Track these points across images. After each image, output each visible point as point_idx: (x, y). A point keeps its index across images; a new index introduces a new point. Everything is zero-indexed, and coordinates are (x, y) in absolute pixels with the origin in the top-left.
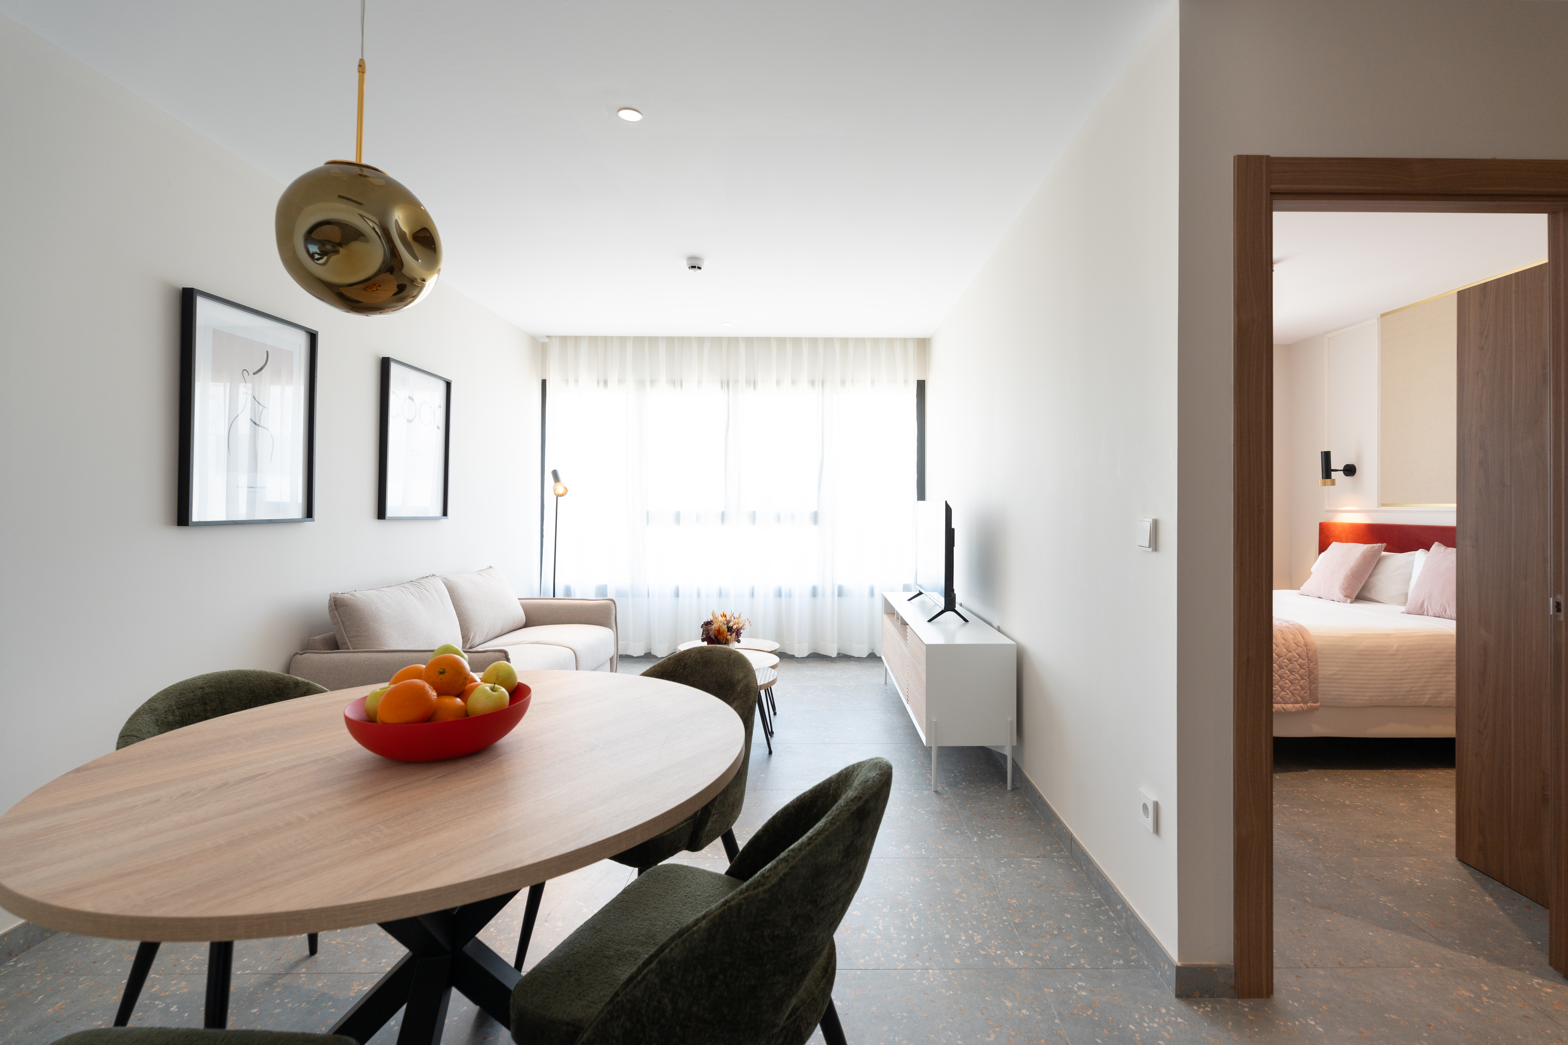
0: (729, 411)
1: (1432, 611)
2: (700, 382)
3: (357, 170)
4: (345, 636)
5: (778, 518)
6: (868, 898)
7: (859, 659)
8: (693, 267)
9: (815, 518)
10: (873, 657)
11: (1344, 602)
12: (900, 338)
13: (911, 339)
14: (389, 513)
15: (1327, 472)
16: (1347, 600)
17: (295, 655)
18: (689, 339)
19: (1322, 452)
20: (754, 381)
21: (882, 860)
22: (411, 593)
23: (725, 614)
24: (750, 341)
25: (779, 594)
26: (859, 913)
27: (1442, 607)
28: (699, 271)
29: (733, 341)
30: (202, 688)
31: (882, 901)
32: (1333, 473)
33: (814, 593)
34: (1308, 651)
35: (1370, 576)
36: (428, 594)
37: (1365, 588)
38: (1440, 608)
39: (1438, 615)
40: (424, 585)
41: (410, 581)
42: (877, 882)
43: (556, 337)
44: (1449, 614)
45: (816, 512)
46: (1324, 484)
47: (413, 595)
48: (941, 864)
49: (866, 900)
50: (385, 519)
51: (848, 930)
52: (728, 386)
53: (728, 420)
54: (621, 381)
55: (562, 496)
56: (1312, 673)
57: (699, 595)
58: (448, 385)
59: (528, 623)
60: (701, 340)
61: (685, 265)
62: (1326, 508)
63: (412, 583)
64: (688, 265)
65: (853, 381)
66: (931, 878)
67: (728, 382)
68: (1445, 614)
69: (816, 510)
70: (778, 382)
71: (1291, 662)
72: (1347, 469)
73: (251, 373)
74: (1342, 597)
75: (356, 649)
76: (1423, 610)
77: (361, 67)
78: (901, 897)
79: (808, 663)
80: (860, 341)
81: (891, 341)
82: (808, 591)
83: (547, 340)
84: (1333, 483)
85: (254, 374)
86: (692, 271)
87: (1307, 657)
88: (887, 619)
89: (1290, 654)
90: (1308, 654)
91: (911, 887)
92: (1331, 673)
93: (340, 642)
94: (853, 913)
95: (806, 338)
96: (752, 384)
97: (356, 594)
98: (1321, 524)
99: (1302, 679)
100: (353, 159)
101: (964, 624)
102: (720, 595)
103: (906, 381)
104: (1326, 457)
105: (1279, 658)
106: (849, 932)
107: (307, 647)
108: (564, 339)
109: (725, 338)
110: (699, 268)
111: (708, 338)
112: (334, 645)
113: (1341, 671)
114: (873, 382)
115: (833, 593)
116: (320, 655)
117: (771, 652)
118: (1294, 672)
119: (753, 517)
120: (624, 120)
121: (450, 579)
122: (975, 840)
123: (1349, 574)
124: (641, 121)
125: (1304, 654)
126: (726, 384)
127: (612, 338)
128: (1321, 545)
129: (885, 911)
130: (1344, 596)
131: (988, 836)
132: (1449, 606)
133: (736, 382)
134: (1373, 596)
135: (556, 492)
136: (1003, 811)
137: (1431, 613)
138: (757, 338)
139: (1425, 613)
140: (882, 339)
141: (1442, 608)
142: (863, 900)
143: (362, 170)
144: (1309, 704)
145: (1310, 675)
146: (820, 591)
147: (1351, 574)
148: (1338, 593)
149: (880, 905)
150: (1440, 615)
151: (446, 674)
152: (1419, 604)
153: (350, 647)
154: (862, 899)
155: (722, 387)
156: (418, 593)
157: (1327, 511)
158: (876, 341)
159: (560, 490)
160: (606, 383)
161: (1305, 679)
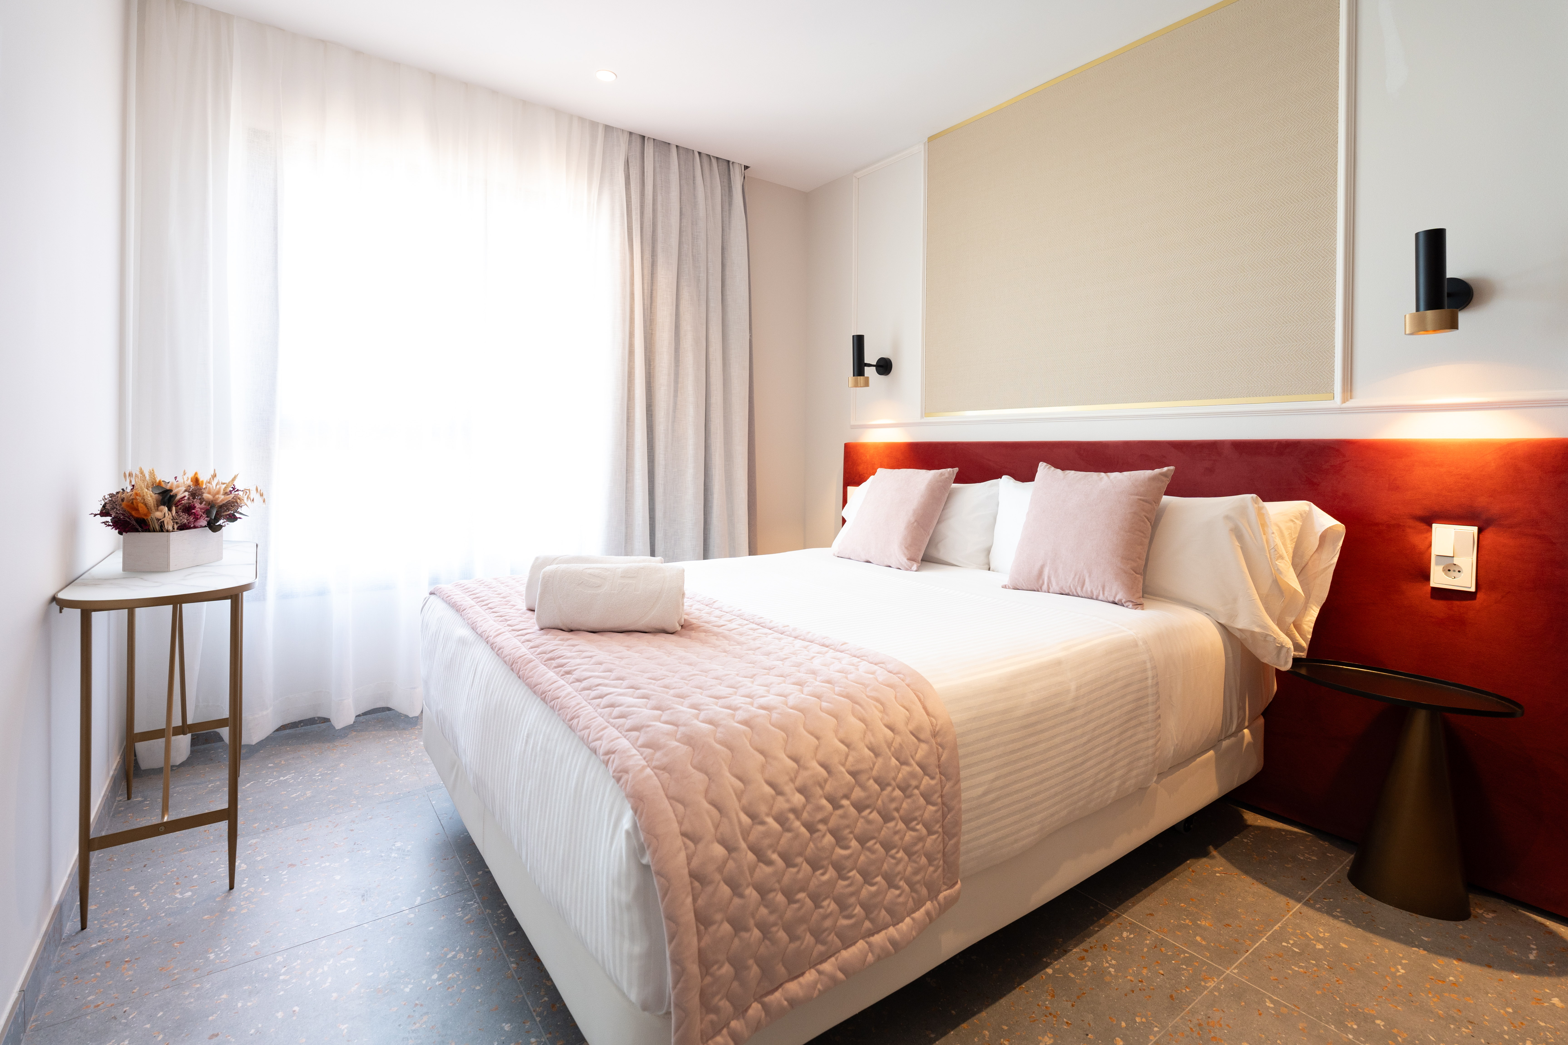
1: (1057, 584)
11: (907, 570)
15: (859, 367)
16: (912, 566)
19: (853, 336)
27: (1078, 576)
32: (866, 368)
34: (940, 750)
35: (938, 523)
37: (933, 542)
38: (1074, 578)
39: (1067, 591)
44: (1089, 590)
46: (856, 385)
56: (950, 811)
62: (853, 423)
68: (1082, 590)
71: (908, 793)
72: (881, 364)
74: (904, 560)
76: (1041, 582)
84: (867, 384)
87: (939, 766)
89: (906, 769)
90: (939, 759)
92: (980, 790)
98: (847, 447)
99: (930, 833)
104: (859, 342)
105: (882, 789)
113: (997, 778)
118: (915, 819)
123: (913, 520)
125: (933, 760)
128: (847, 476)
130: (908, 559)
132: (1090, 576)
134: (942, 554)
137: (1055, 587)
139: (1045, 587)
141: (1077, 580)
144: (941, 896)
145: (944, 816)
147: (916, 521)
148: (898, 554)
150: (1071, 591)
152: (1035, 572)
157: (854, 427)
161: (936, 832)
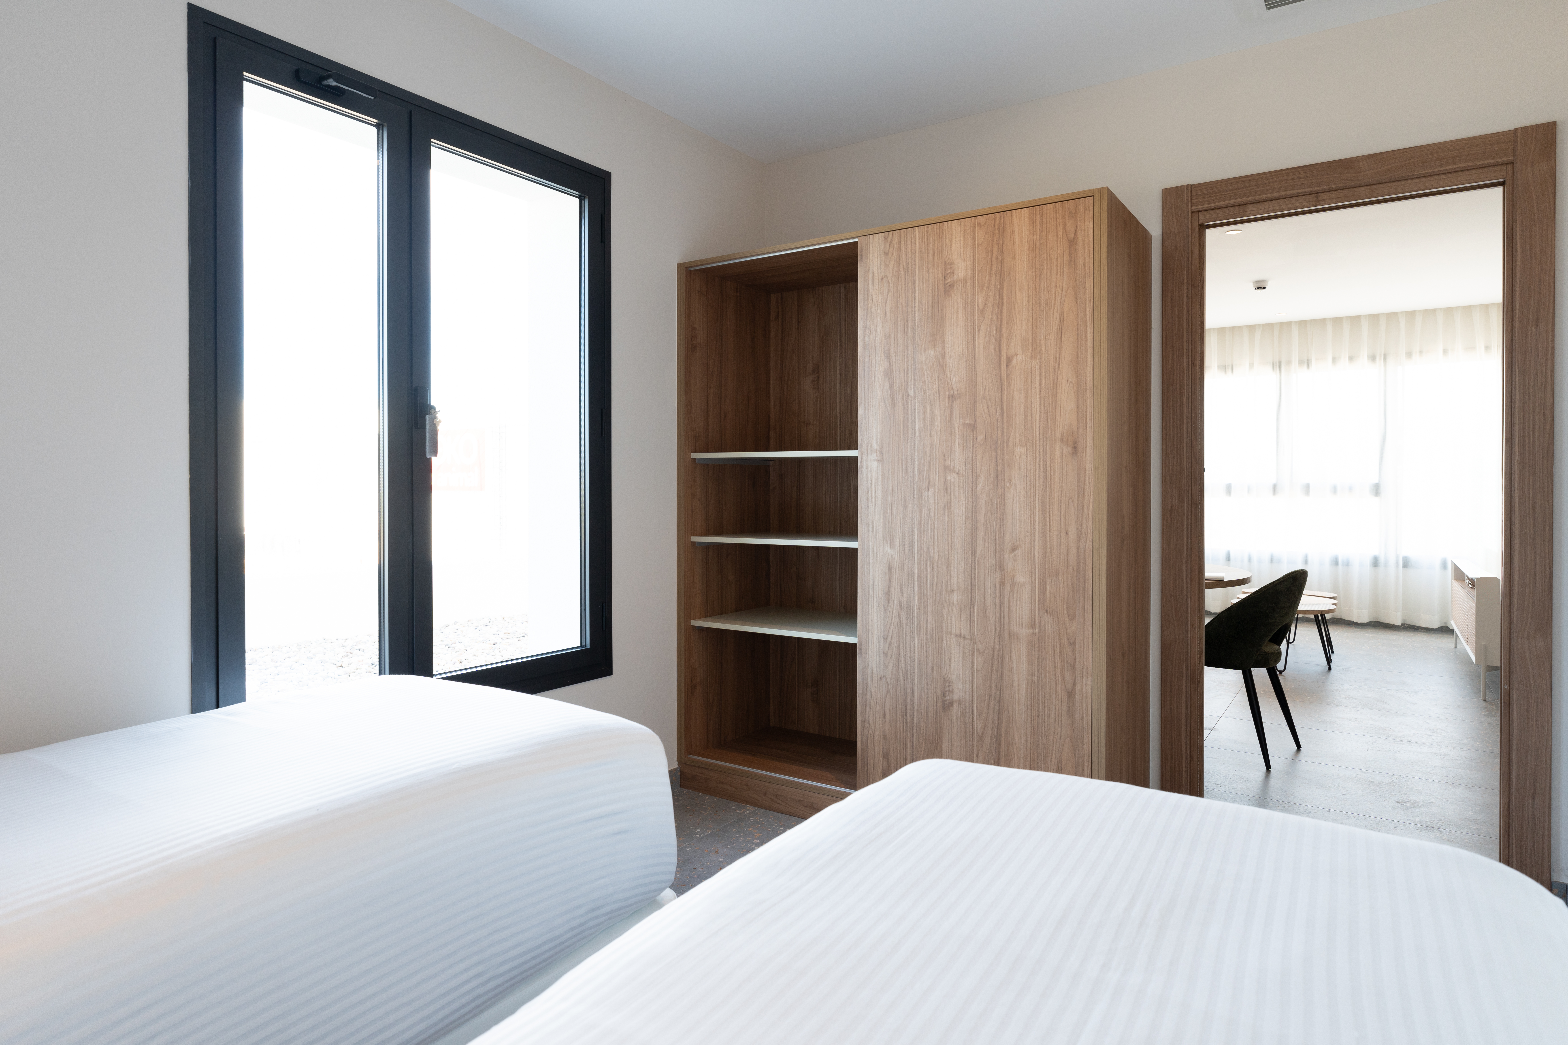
0: (1280, 390)
2: (1251, 365)
5: (1335, 490)
7: (1428, 630)
8: (1259, 288)
9: (1376, 490)
10: (1445, 630)
12: (1480, 305)
18: (1240, 328)
20: (1308, 361)
24: (1303, 324)
25: (1336, 562)
28: (1264, 290)
29: (1285, 326)
33: (1375, 563)
45: (1377, 484)
52: (1280, 367)
53: (1280, 399)
57: (1250, 560)
60: (1252, 328)
61: (1251, 287)
64: (1254, 287)
65: (1421, 352)
67: (1280, 363)
69: (1378, 482)
70: (1334, 360)
79: (1369, 628)
80: (1430, 313)
81: (1468, 310)
82: (1368, 561)
86: (1258, 291)
88: (1456, 585)
95: (1365, 316)
96: (1306, 363)
102: (1272, 561)
103: (1488, 348)
109: (1277, 324)
110: (1264, 288)
111: (1260, 325)
114: (1445, 352)
115: (1397, 563)
119: (1307, 489)
126: (1278, 365)
133: (1289, 362)
138: (1311, 321)
140: (1457, 308)
146: (1382, 561)
158: (1449, 311)
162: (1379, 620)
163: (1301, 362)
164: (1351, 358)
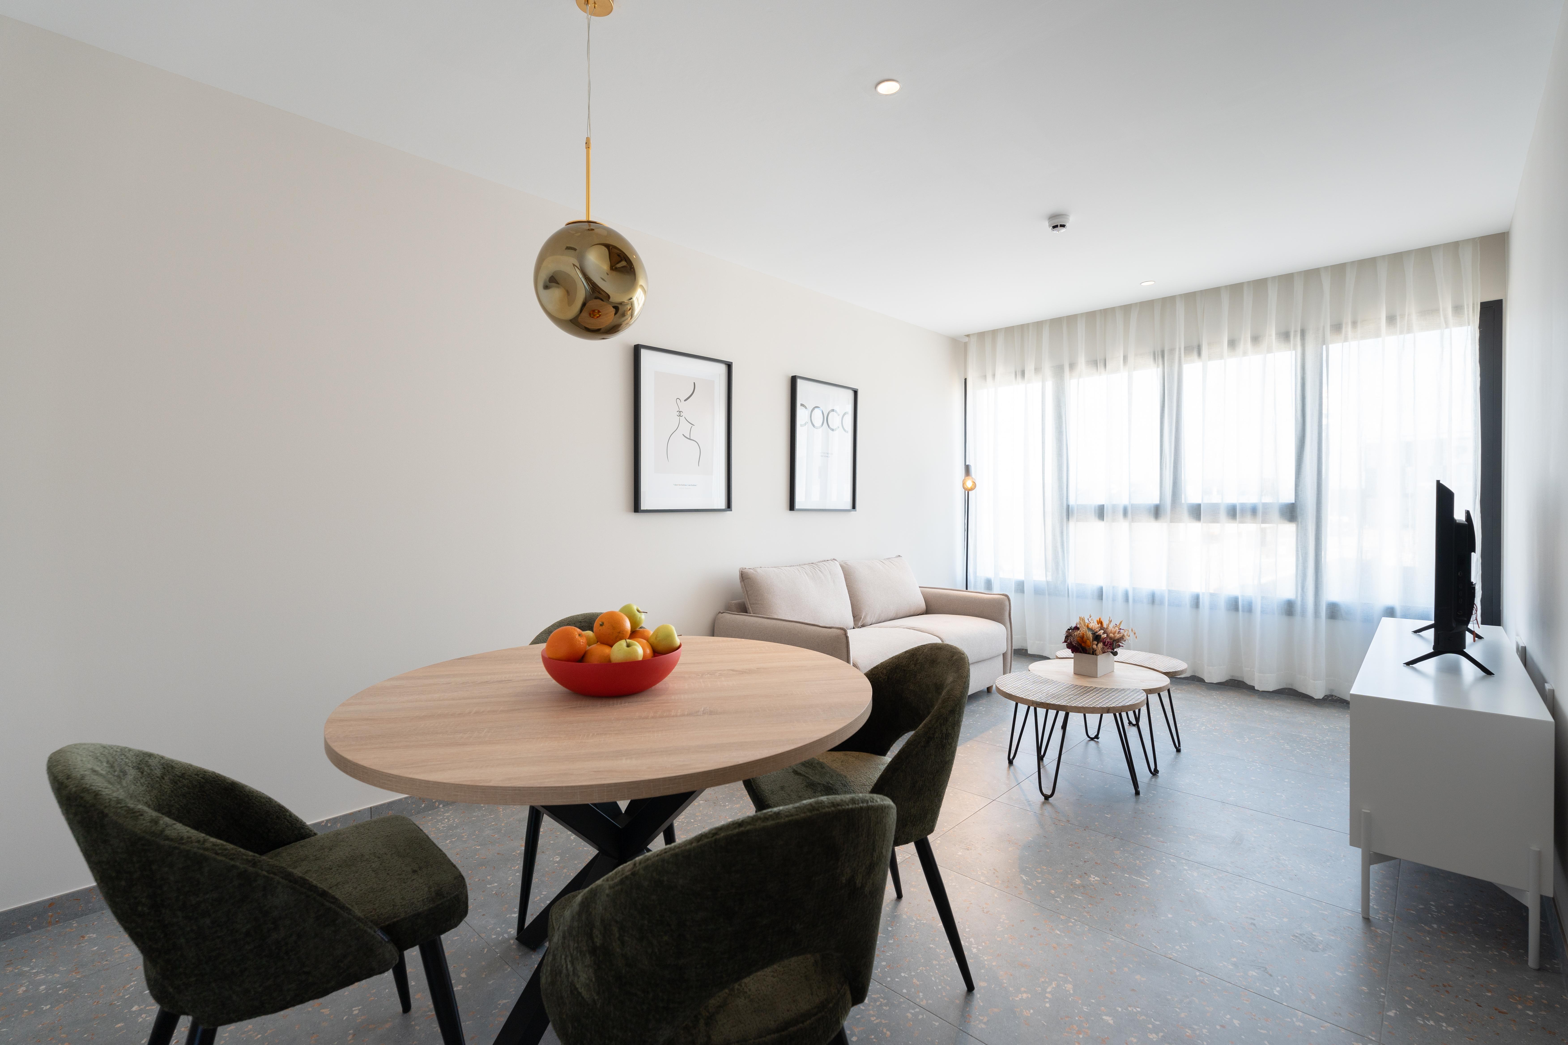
2: (1126, 359)
3: (586, 226)
4: (748, 602)
5: (1232, 513)
6: (1139, 1009)
8: (1055, 227)
9: (1291, 510)
13: (1467, 241)
14: (798, 505)
17: (720, 612)
20: (1198, 347)
21: (1198, 973)
22: (806, 573)
23: (1101, 620)
24: (1188, 298)
26: (1111, 1022)
28: (1063, 230)
29: (1168, 302)
30: (580, 622)
31: (1157, 1023)
33: (1288, 611)
36: (822, 575)
40: (821, 567)
41: (811, 562)
42: (1169, 997)
43: (974, 334)
45: (1293, 504)
47: (807, 575)
48: (1294, 1019)
49: (1134, 1010)
50: (794, 510)
51: (1080, 1034)
52: (1163, 357)
54: (1038, 370)
55: (972, 489)
58: (856, 392)
59: (928, 611)
60: (1127, 309)
61: (1044, 226)
63: (812, 565)
64: (1048, 225)
65: (1354, 323)
66: (1262, 1031)
67: (1162, 353)
70: (1232, 343)
73: (683, 400)
75: (756, 614)
77: (588, 144)
78: (1190, 1032)
79: (1277, 700)
81: (1425, 254)
83: (966, 340)
85: (685, 401)
86: (1055, 232)
91: (1218, 1027)
93: (749, 606)
94: (1104, 1017)
95: (1274, 277)
96: (1195, 351)
97: (759, 570)
100: (584, 219)
101: (1483, 678)
103: (1458, 309)
106: (1081, 1036)
107: (728, 609)
108: (981, 335)
110: (1063, 226)
111: (1136, 304)
112: (743, 609)
115: (1319, 612)
116: (732, 615)
117: (1165, 674)
120: (886, 95)
121: (849, 564)
122: (1391, 1013)
124: (901, 89)
126: (1160, 355)
127: (1028, 325)
129: (1151, 1037)
131: (1424, 1018)
133: (1174, 351)
135: (965, 486)
136: (1489, 994)
138: (1200, 292)
142: (1130, 1009)
143: (590, 226)
146: (1297, 607)
149: (1150, 1026)
151: (603, 626)
153: (752, 613)
154: (1130, 1006)
155: (1155, 359)
156: (812, 574)
158: (1397, 259)
159: (969, 484)
160: (1023, 373)
162: (1294, 688)
163: (1188, 349)
164: (1256, 339)
